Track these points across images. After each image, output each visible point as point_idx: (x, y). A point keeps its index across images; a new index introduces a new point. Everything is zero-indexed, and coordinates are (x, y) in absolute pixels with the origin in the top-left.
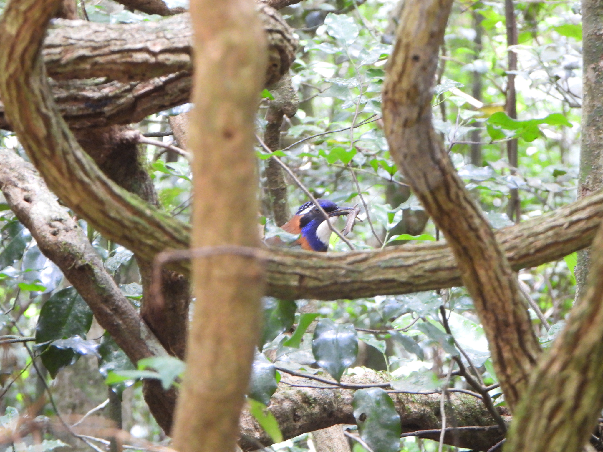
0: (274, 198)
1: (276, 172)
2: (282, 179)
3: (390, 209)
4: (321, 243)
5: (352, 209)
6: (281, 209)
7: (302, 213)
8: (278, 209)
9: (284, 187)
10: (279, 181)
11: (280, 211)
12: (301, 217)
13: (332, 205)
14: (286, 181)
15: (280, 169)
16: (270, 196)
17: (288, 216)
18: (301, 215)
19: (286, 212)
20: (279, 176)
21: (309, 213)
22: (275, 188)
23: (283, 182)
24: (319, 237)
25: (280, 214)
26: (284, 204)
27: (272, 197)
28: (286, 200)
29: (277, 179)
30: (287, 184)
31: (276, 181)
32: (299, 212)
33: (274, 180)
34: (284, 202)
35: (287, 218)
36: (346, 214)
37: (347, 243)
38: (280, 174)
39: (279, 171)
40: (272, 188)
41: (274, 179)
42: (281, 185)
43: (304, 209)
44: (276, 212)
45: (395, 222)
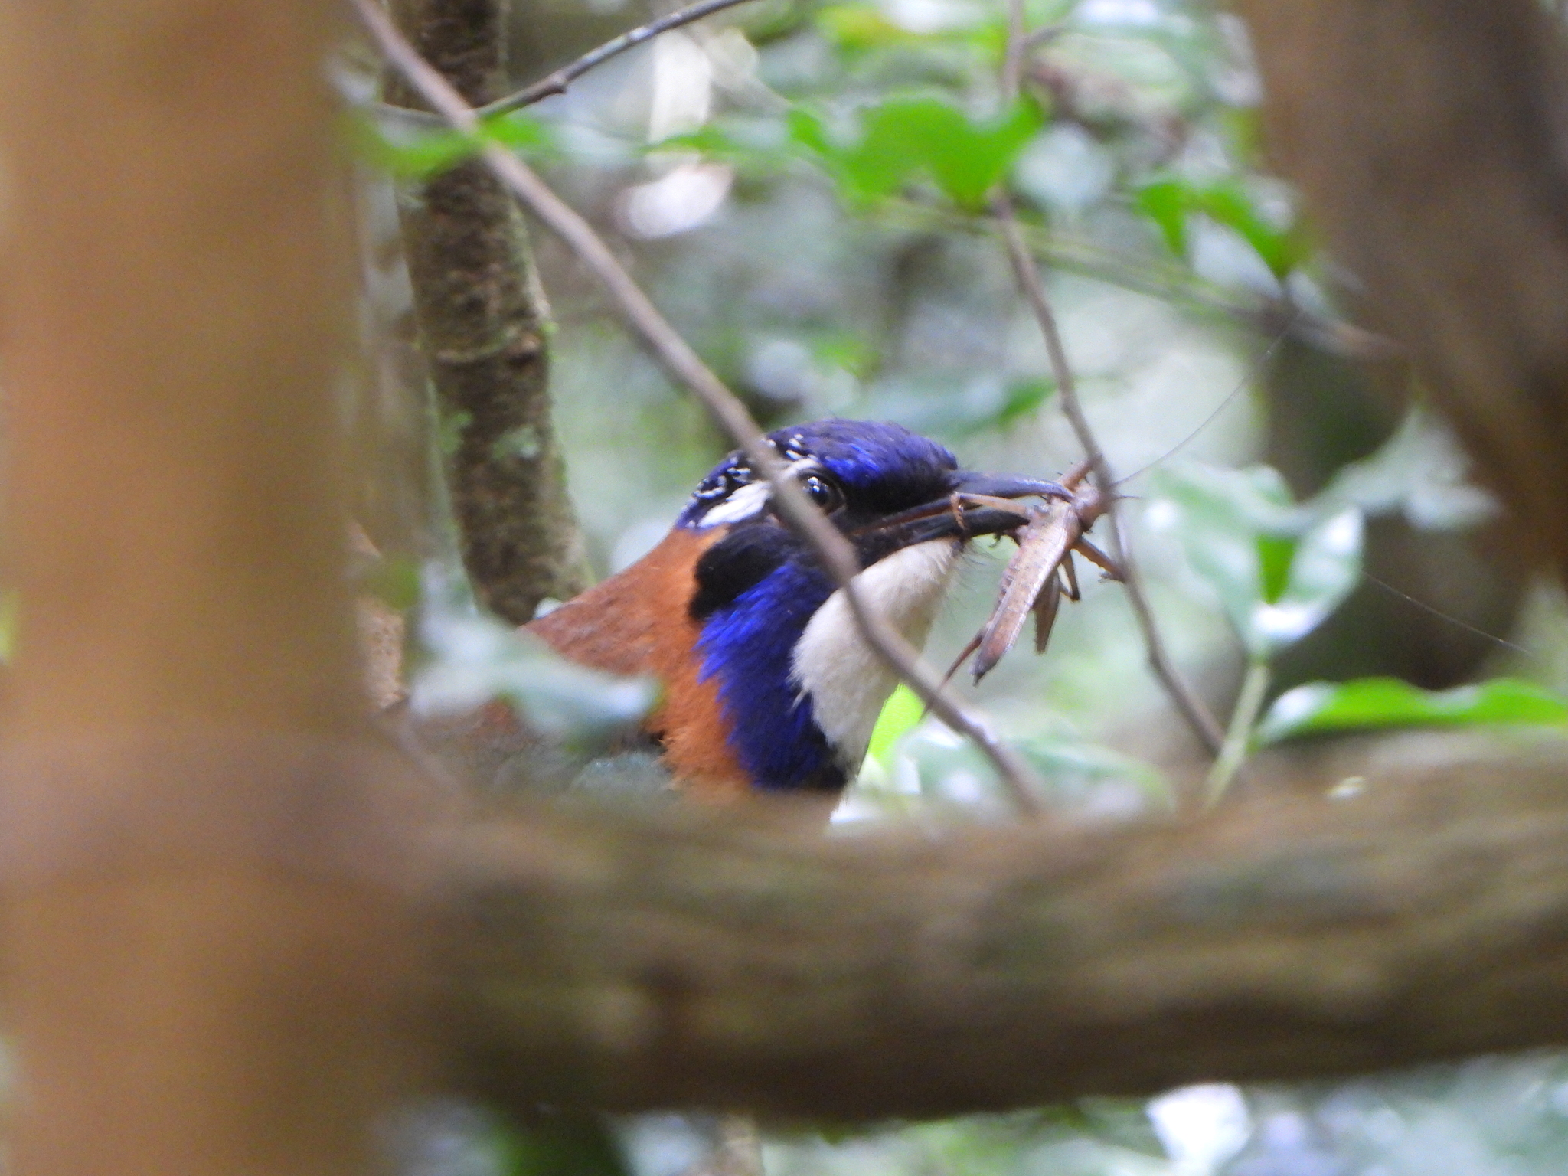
0: (464, 419)
1: (474, 240)
2: (512, 288)
3: (1273, 499)
4: (815, 737)
5: (1050, 495)
6: (507, 502)
7: (717, 515)
8: (488, 501)
9: (530, 344)
10: (495, 305)
11: (502, 514)
12: (708, 542)
13: (915, 459)
14: (542, 306)
15: (496, 218)
16: (433, 412)
17: (560, 552)
18: (712, 527)
19: (545, 521)
20: (495, 267)
21: (758, 518)
22: (469, 356)
23: (522, 313)
24: (807, 684)
25: (502, 532)
26: (530, 466)
27: (446, 414)
28: (543, 434)
29: (477, 291)
30: (551, 328)
31: (475, 307)
32: (703, 506)
33: (459, 299)
34: (530, 449)
35: (551, 563)
36: (1009, 526)
37: (977, 738)
38: (505, 252)
39: (496, 234)
40: (451, 355)
41: (459, 288)
42: (511, 332)
43: (733, 485)
44: (470, 516)
45: (1304, 595)
